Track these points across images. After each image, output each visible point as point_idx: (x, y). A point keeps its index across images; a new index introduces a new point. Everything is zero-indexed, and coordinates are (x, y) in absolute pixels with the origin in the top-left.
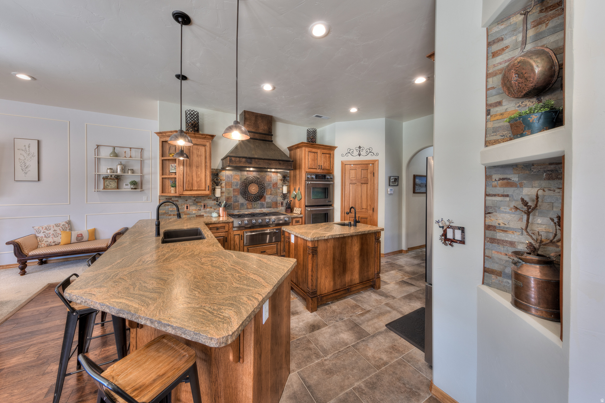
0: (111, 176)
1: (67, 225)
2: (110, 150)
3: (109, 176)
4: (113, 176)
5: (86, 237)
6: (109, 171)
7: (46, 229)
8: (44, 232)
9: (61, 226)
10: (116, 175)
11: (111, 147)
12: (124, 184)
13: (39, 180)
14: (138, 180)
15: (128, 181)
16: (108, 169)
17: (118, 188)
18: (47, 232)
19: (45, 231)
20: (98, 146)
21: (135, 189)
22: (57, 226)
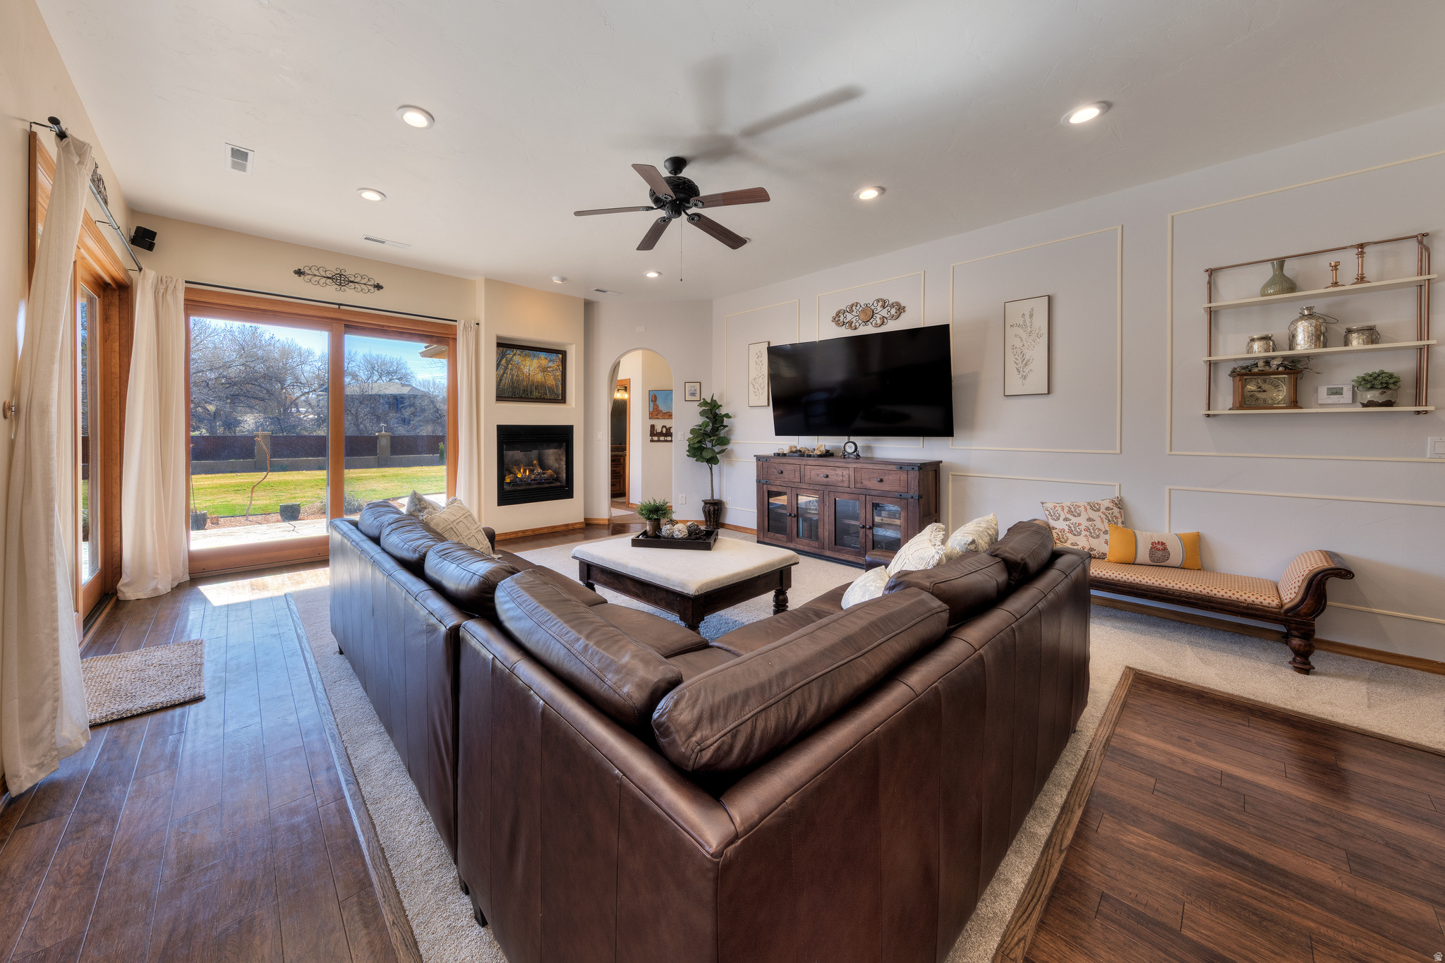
0: (1267, 363)
1: (1116, 510)
2: (1268, 272)
3: (1261, 363)
4: (1275, 363)
5: (1176, 555)
6: (1257, 346)
7: (1070, 512)
8: (1066, 519)
9: (1103, 509)
10: (1285, 358)
11: (1269, 265)
12: (1323, 391)
13: (1049, 393)
14: (1403, 367)
15: (1346, 376)
16: (1253, 340)
17: (1294, 403)
18: (1074, 520)
19: (1069, 516)
20: (1211, 272)
21: (1389, 404)
22: (1094, 507)
